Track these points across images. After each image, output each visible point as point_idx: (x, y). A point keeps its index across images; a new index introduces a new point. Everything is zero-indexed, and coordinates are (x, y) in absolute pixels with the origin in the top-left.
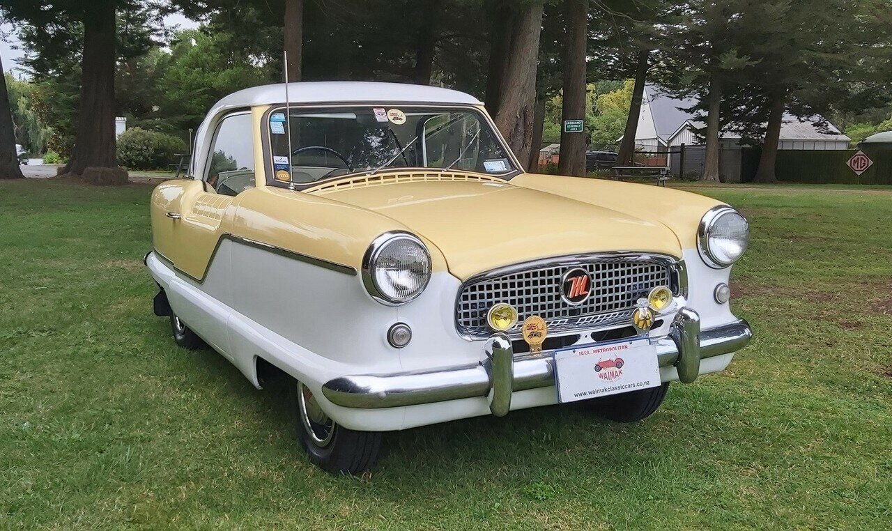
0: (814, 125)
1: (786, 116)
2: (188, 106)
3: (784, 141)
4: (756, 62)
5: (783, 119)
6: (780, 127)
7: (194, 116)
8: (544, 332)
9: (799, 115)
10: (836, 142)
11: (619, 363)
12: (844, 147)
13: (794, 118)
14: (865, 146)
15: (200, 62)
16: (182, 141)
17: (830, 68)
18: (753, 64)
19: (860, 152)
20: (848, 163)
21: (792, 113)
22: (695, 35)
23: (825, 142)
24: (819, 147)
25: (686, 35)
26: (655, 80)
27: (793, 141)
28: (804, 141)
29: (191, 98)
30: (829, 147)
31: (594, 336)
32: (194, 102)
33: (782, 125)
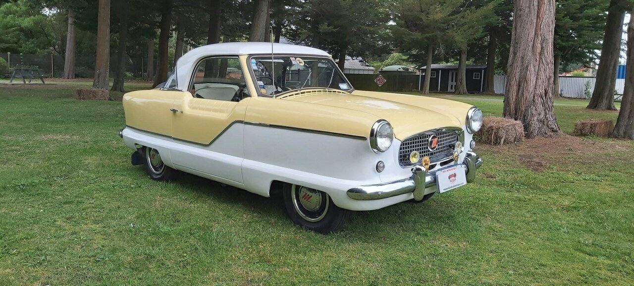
0: (360, 62)
1: (347, 57)
2: (6, 38)
3: (346, 69)
4: (336, 29)
5: (346, 58)
6: (344, 62)
7: (10, 45)
8: (429, 163)
9: (352, 57)
10: (369, 70)
11: (455, 175)
12: (372, 73)
13: (350, 58)
14: (382, 72)
15: (12, 11)
16: (3, 60)
17: (366, 34)
18: (335, 30)
19: (380, 76)
20: (375, 81)
21: (349, 55)
22: (305, 14)
23: (364, 70)
24: (361, 72)
25: (300, 13)
26: (285, 36)
27: (350, 69)
28: (354, 70)
29: (7, 33)
30: (366, 73)
31: (442, 164)
32: (9, 35)
33: (345, 61)
